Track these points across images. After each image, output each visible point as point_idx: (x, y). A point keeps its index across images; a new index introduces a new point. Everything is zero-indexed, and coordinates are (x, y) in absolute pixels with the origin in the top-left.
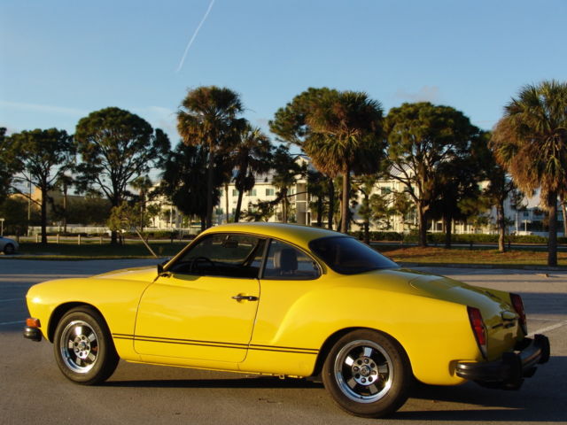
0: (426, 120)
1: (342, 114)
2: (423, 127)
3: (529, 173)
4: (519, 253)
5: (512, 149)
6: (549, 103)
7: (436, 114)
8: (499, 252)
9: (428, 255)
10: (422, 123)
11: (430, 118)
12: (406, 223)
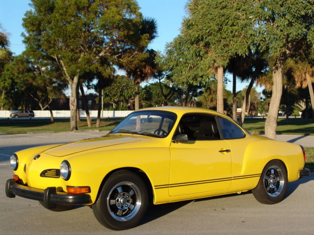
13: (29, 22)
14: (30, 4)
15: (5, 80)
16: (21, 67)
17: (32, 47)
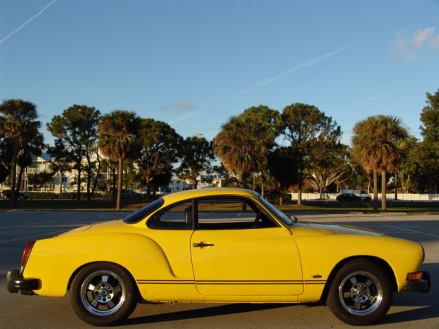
0: (158, 129)
1: (123, 124)
2: (156, 133)
3: (237, 162)
5: (226, 149)
7: (160, 126)
13: (426, 117)
14: (426, 102)
15: (410, 165)
16: (423, 154)
17: (430, 138)
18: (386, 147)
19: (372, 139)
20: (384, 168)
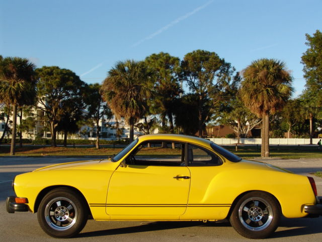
0: (58, 76)
1: (14, 70)
2: (57, 80)
3: (122, 107)
4: (107, 149)
5: (112, 94)
6: (130, 71)
7: (63, 73)
8: (96, 149)
9: (59, 151)
10: (56, 78)
11: (61, 75)
12: (29, 134)
18: (267, 90)
19: (254, 83)
20: (267, 112)
